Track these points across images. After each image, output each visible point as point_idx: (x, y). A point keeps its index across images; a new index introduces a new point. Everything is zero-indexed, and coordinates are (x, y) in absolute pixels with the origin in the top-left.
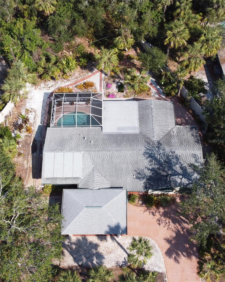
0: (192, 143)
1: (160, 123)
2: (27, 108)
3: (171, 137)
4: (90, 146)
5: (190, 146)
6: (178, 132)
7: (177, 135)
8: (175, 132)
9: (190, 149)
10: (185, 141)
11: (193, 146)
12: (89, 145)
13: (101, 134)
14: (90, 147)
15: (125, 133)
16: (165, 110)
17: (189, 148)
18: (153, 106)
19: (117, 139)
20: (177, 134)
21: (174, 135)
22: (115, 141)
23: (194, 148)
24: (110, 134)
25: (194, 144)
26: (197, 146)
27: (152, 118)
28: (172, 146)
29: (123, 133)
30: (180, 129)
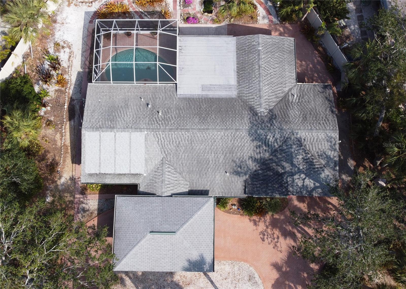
0: (322, 118)
1: (272, 80)
2: (56, 40)
3: (289, 105)
4: (157, 121)
5: (319, 123)
6: (300, 95)
7: (299, 102)
8: (295, 96)
9: (320, 129)
10: (310, 114)
11: (323, 123)
12: (155, 118)
13: (175, 98)
14: (157, 123)
15: (214, 97)
16: (280, 54)
17: (317, 128)
18: (261, 48)
19: (200, 109)
20: (299, 99)
21: (294, 101)
22: (197, 113)
23: (325, 127)
24: (189, 98)
25: (325, 120)
26: (330, 124)
27: (259, 71)
28: (290, 123)
29: (211, 96)
30: (304, 91)
